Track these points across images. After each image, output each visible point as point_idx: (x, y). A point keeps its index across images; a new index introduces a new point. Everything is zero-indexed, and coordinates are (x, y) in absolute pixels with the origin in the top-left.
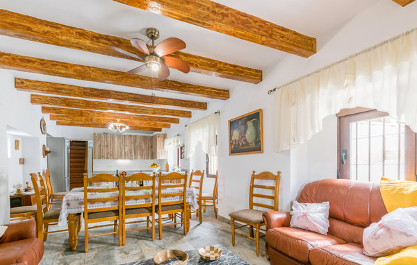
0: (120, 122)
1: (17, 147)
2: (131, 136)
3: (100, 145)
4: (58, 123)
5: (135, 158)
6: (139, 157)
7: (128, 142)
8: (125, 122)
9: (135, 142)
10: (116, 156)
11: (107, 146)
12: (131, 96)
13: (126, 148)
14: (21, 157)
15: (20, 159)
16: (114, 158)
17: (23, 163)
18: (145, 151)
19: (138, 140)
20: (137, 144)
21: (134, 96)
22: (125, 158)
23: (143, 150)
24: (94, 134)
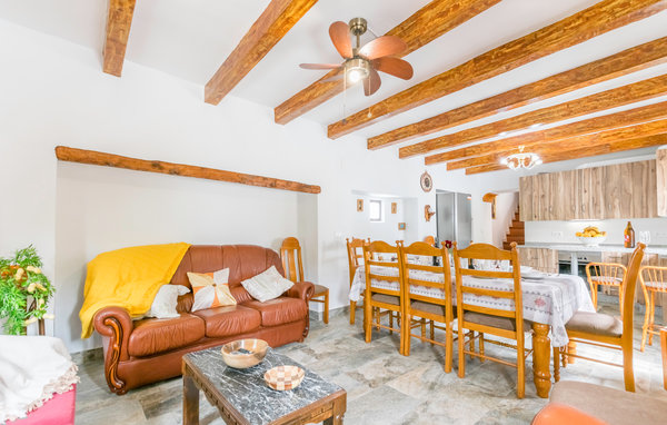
0: (526, 151)
1: (394, 211)
2: (595, 169)
3: (531, 196)
4: (468, 173)
5: (607, 217)
6: (617, 213)
7: (589, 182)
8: (532, 149)
9: (607, 180)
10: (561, 215)
11: (543, 196)
12: (480, 105)
13: (585, 196)
14: (402, 222)
15: (400, 224)
16: (556, 218)
17: (404, 228)
18: (637, 200)
19: (615, 176)
20: (612, 184)
21: (483, 104)
22: (581, 217)
23: (631, 197)
24: (521, 178)
